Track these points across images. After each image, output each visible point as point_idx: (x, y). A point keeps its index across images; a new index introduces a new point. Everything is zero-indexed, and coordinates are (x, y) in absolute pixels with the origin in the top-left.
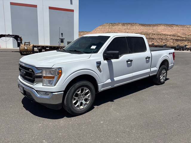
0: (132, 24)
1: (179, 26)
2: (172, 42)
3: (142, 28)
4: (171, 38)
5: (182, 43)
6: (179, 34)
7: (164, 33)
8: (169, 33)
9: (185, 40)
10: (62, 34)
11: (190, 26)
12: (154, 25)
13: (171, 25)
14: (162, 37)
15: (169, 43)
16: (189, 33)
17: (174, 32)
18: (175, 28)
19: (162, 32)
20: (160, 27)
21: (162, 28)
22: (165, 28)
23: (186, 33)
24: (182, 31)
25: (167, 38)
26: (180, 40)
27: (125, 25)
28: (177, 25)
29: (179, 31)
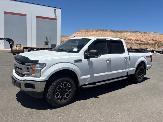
0: (104, 30)
1: (142, 33)
2: (136, 45)
3: (112, 33)
4: (135, 42)
5: (144, 47)
6: (142, 39)
7: (130, 38)
8: (134, 38)
9: (147, 44)
10: (47, 38)
11: (150, 33)
12: (122, 32)
13: (135, 32)
14: (128, 42)
15: (134, 46)
16: (150, 38)
17: (138, 38)
18: (138, 34)
19: (128, 37)
20: (127, 33)
21: (128, 34)
22: (131, 34)
23: (148, 39)
24: (144, 37)
25: (132, 42)
26: (143, 44)
27: (99, 31)
28: (140, 32)
29: (142, 36)
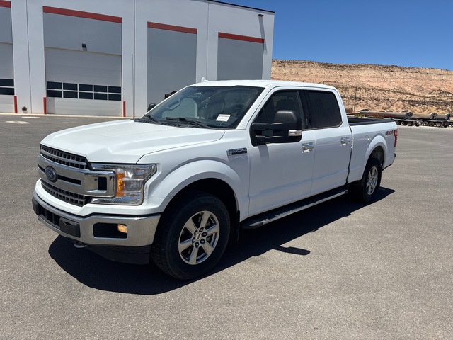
0: (301, 63)
1: (408, 70)
2: (402, 106)
3: (325, 72)
4: (398, 97)
5: (424, 110)
6: (407, 89)
7: (375, 85)
8: (386, 86)
9: (431, 104)
11: (431, 70)
12: (352, 67)
13: (389, 68)
14: (376, 96)
15: (394, 108)
16: (431, 86)
17: (397, 85)
18: (398, 74)
19: (368, 83)
20: (365, 72)
21: (370, 75)
22: (377, 73)
23: (424, 87)
24: (414, 83)
25: (390, 97)
26: (419, 103)
27: (287, 65)
28: (403, 69)
29: (408, 80)
